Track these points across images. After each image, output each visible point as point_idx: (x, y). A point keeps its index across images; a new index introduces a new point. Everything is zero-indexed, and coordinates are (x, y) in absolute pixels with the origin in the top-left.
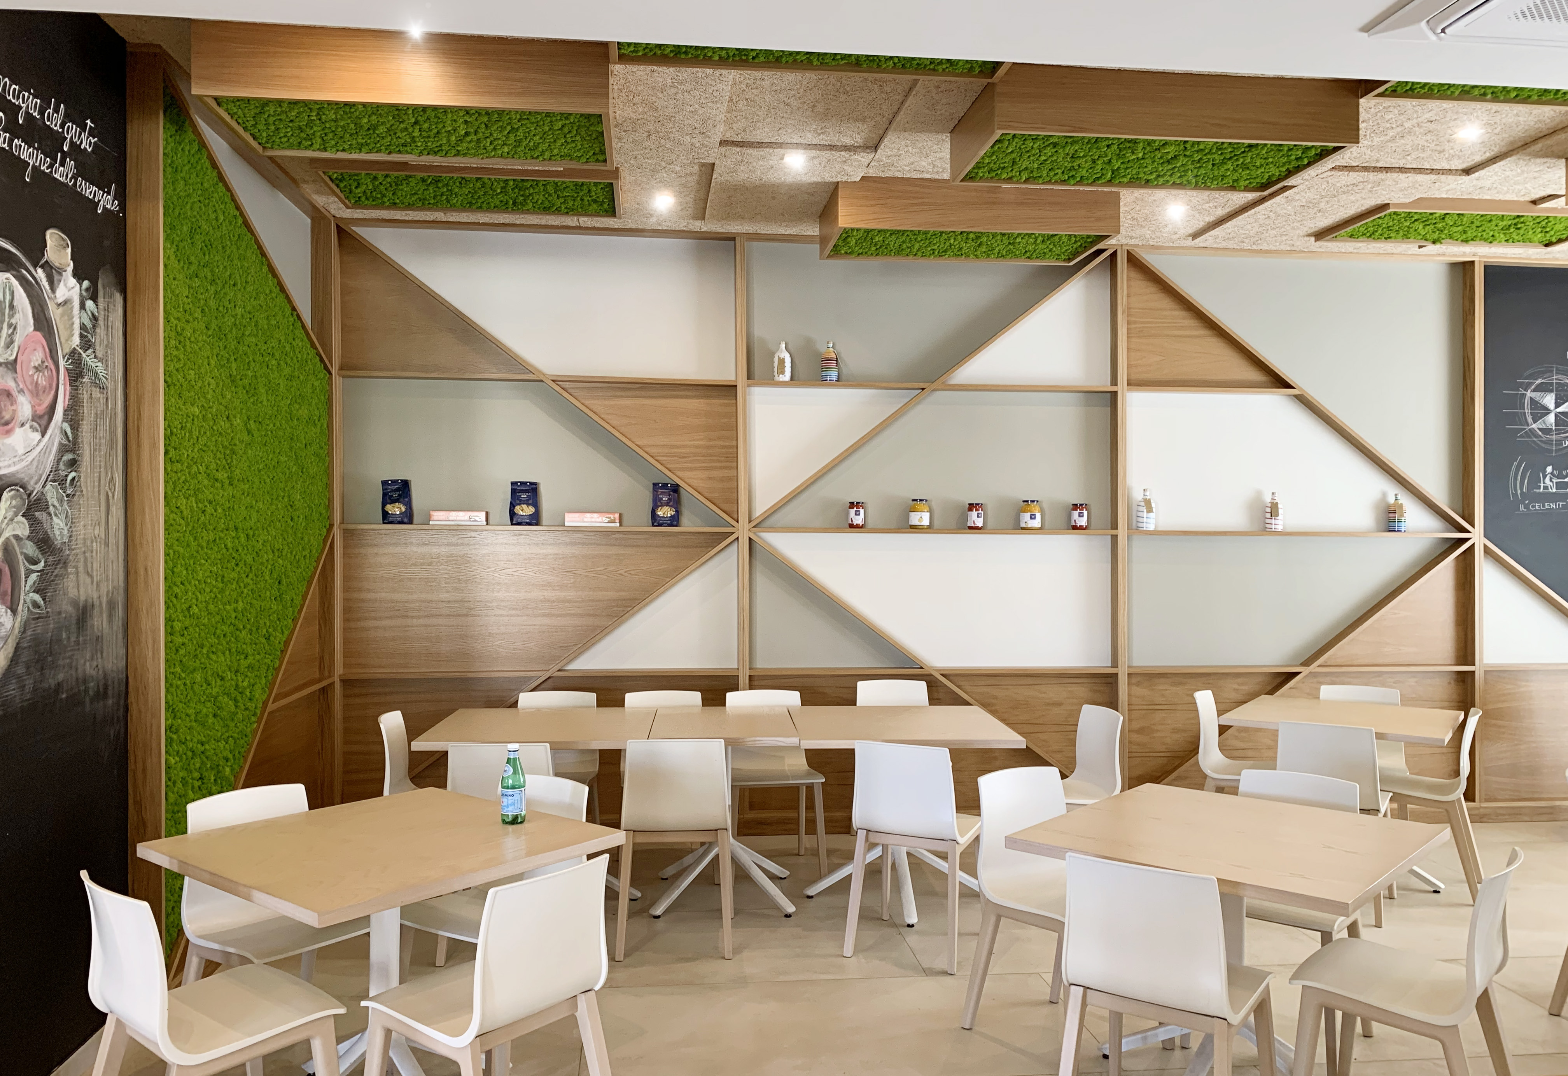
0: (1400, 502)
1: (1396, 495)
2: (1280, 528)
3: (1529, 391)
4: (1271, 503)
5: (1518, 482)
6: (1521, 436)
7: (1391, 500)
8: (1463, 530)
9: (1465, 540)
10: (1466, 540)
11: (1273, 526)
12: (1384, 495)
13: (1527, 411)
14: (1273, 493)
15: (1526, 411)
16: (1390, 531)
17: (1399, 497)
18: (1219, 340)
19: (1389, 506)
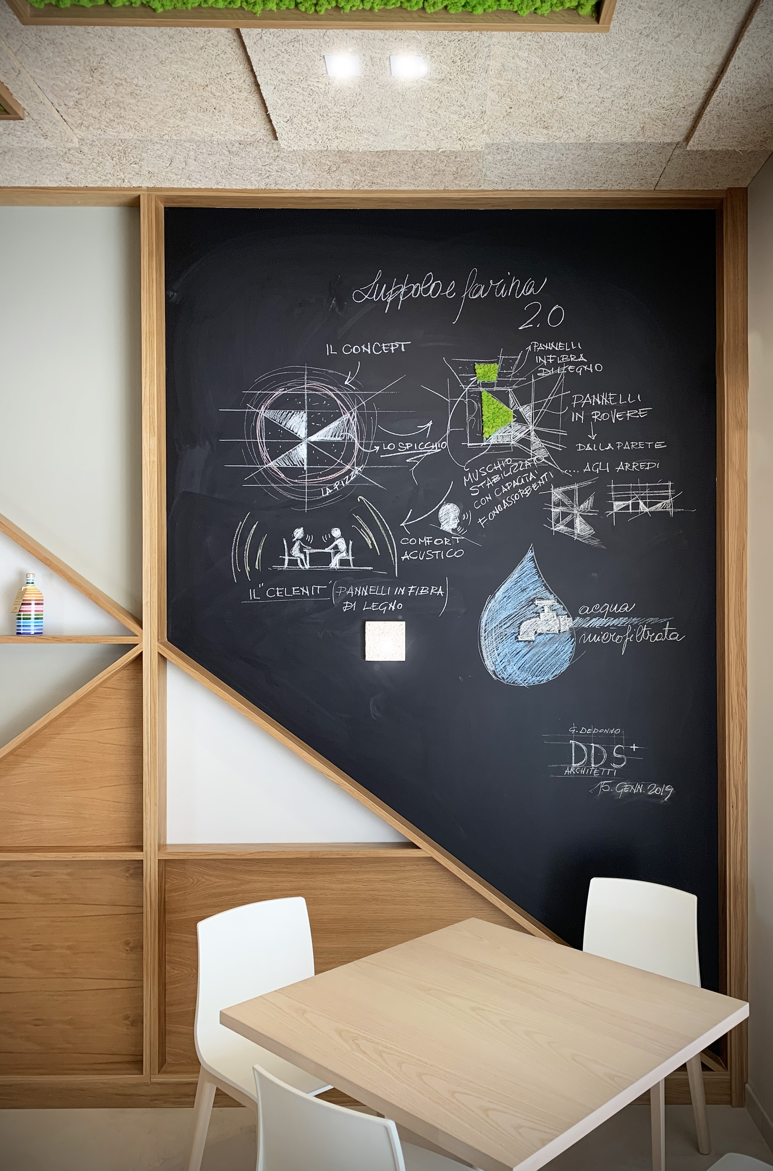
3: (263, 408)
5: (246, 554)
6: (252, 481)
10: (135, 646)
13: (261, 440)
15: (258, 440)
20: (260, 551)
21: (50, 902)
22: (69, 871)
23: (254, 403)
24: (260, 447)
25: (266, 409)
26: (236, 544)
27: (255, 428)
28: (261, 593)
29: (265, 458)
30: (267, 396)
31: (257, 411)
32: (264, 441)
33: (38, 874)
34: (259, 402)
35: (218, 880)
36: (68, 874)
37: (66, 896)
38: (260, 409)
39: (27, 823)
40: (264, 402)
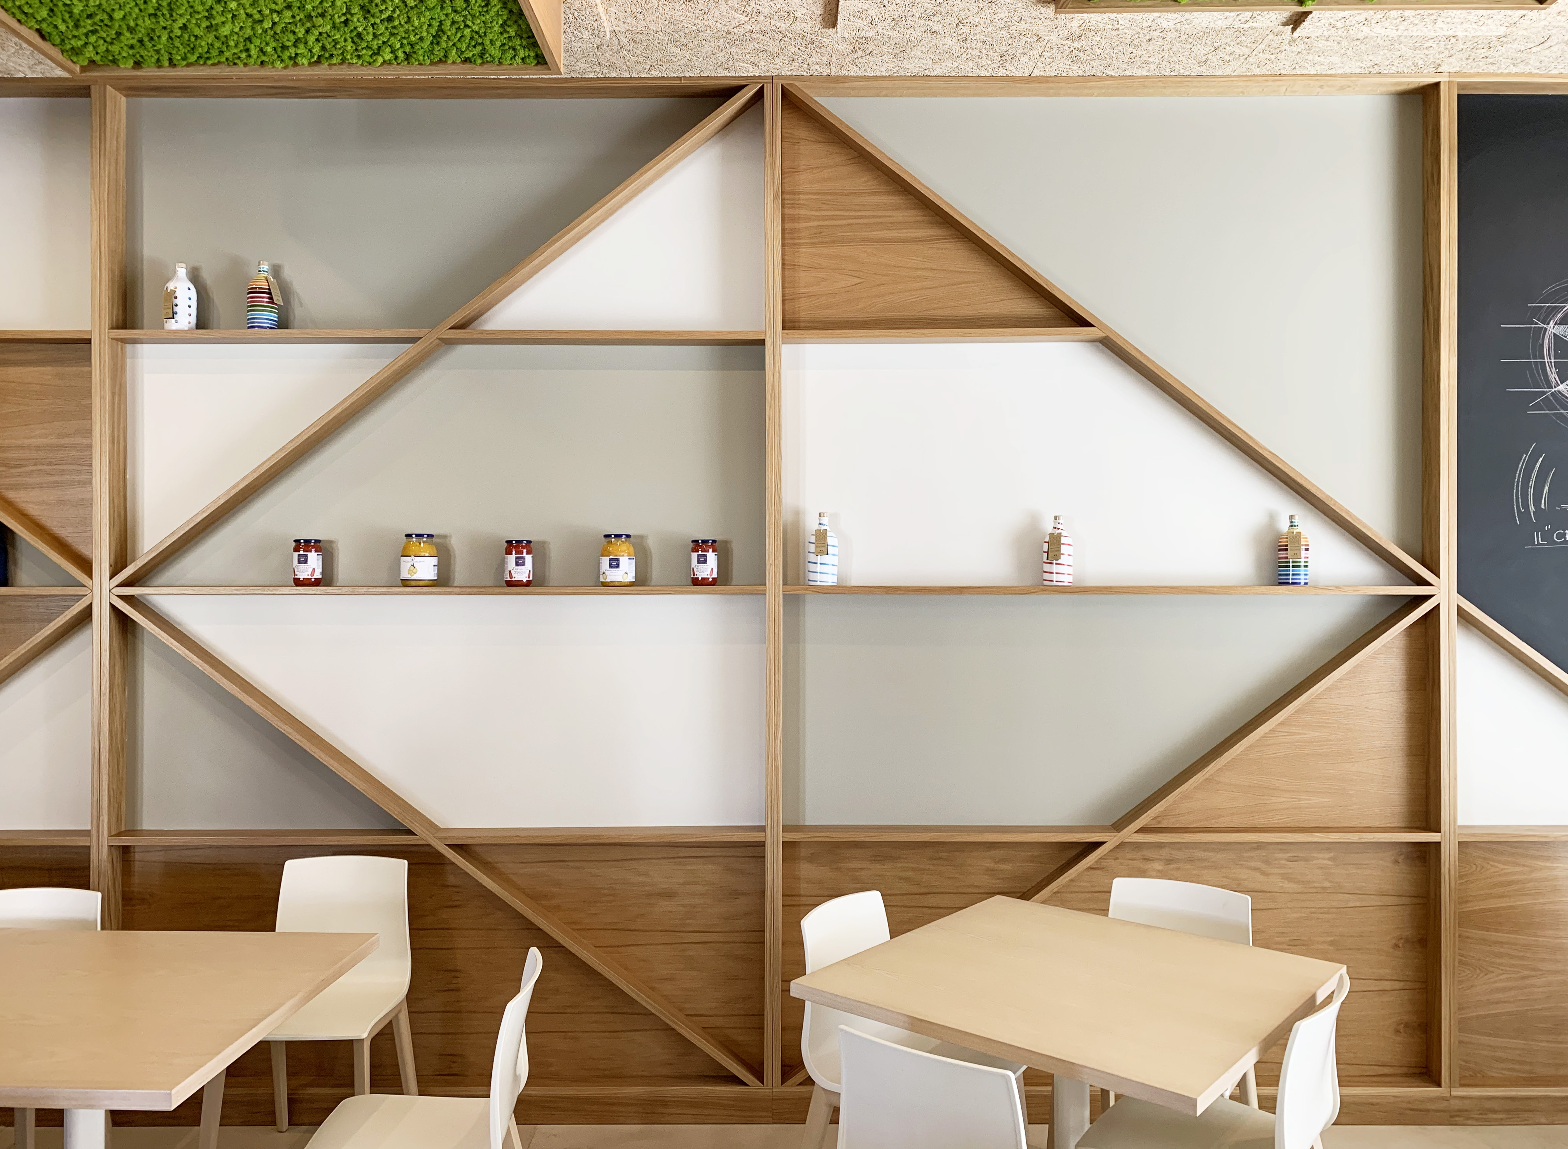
0: (1296, 530)
1: (1291, 517)
2: (1066, 580)
3: (1552, 324)
4: (1051, 534)
5: (1531, 491)
6: (1538, 407)
7: (1284, 526)
8: (1422, 582)
9: (1422, 599)
10: (1427, 597)
11: (1055, 577)
12: (1272, 518)
13: (1549, 360)
14: (1056, 518)
15: (1546, 360)
16: (1280, 584)
17: (1296, 521)
18: (959, 245)
19: (1279, 536)
20: (1546, 488)
21: (1310, 890)
22: (1332, 854)
23: (1542, 318)
24: (1548, 368)
25: (1555, 324)
26: (1519, 479)
27: (1542, 345)
28: (1547, 536)
29: (1553, 380)
30: (1557, 310)
31: (1545, 326)
32: (1553, 360)
33: (1296, 859)
34: (1547, 316)
35: (1506, 867)
36: (1329, 859)
37: (1327, 884)
38: (1548, 324)
39: (1284, 800)
40: (1553, 316)
